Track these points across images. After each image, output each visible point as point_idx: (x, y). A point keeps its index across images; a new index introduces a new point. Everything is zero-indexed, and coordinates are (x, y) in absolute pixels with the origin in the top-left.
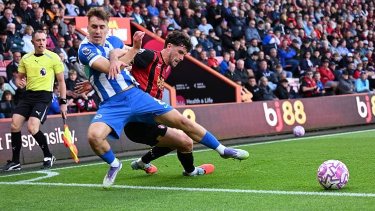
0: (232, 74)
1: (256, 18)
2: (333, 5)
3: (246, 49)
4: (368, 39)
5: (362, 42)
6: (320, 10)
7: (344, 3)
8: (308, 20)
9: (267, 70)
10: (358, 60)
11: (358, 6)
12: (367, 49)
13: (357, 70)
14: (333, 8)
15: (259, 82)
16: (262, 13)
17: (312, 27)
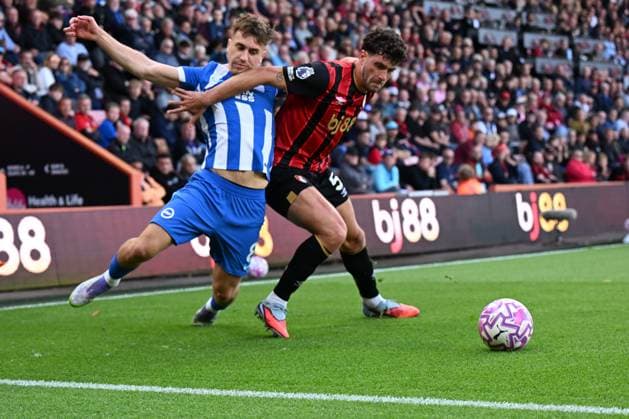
0: (124, 148)
1: (174, 34)
2: (331, 14)
3: (152, 97)
4: (399, 84)
5: (387, 92)
6: (304, 24)
7: (352, 11)
8: (279, 42)
9: (195, 141)
10: (377, 127)
11: (380, 19)
12: (396, 106)
13: (376, 146)
14: (331, 21)
15: (179, 165)
16: (187, 26)
17: (287, 58)
